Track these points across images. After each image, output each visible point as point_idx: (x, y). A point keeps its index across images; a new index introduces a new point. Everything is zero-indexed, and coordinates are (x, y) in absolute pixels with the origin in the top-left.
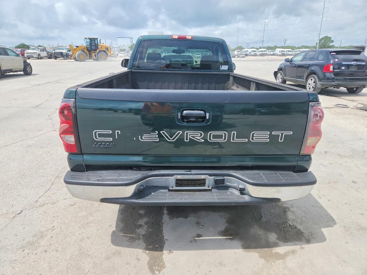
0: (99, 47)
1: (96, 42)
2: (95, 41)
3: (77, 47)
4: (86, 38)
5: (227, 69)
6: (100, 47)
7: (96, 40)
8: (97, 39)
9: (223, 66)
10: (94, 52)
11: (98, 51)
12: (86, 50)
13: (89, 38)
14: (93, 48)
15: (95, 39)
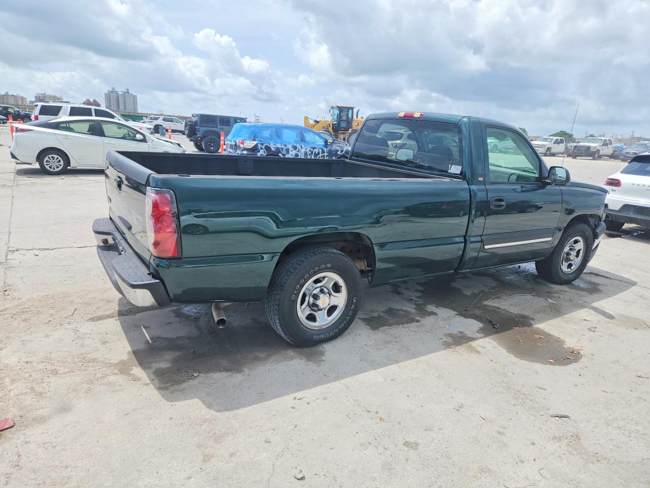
0: (354, 124)
1: (350, 116)
2: (348, 112)
3: (317, 122)
4: (332, 108)
5: (459, 173)
6: (356, 124)
7: (350, 111)
8: (352, 109)
9: (453, 166)
10: (343, 133)
11: (350, 131)
12: (330, 129)
13: (338, 107)
14: (343, 125)
15: (349, 108)
